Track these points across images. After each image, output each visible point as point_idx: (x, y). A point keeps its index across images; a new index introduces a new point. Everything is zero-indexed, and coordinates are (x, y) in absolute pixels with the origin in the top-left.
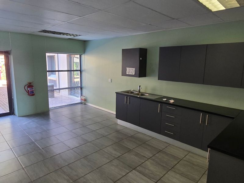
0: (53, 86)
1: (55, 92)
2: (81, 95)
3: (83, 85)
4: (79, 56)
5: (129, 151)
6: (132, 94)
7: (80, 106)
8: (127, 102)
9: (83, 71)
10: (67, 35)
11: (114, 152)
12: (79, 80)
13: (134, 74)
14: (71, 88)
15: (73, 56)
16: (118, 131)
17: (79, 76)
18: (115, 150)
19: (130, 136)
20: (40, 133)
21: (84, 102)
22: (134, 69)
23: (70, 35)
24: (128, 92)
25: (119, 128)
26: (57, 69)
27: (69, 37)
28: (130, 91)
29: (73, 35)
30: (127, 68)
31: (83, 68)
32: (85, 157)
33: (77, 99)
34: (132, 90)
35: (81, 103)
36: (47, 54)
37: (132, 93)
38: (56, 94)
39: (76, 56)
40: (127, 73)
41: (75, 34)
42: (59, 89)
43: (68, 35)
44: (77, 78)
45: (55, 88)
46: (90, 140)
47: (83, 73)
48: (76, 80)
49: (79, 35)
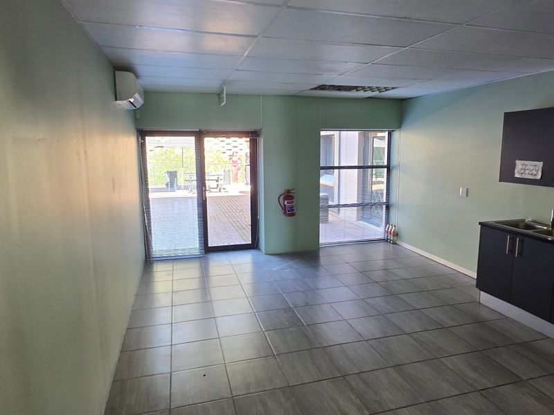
0: (326, 199)
1: (330, 212)
2: (387, 222)
3: (393, 200)
4: (386, 134)
5: (517, 381)
6: (530, 232)
7: (382, 246)
8: (512, 250)
9: (393, 167)
10: (357, 91)
11: (471, 374)
12: (384, 187)
13: (539, 177)
14: (365, 206)
15: (371, 134)
16: (480, 322)
18: (475, 369)
19: (518, 341)
20: (303, 292)
21: (392, 238)
22: (540, 164)
23: (371, 89)
24: (515, 224)
25: (484, 314)
26: (336, 164)
27: (369, 94)
28: (523, 221)
29: (379, 89)
31: (394, 162)
32: (397, 367)
33: (377, 231)
34: (529, 219)
35: (386, 240)
36: (323, 133)
37: (528, 227)
38: (332, 216)
39: (379, 134)
40: (517, 175)
41: (382, 85)
42: (338, 206)
43: (360, 89)
44: (379, 183)
45: (330, 203)
46: (408, 330)
47: (394, 173)
48: (375, 187)
49: (393, 88)
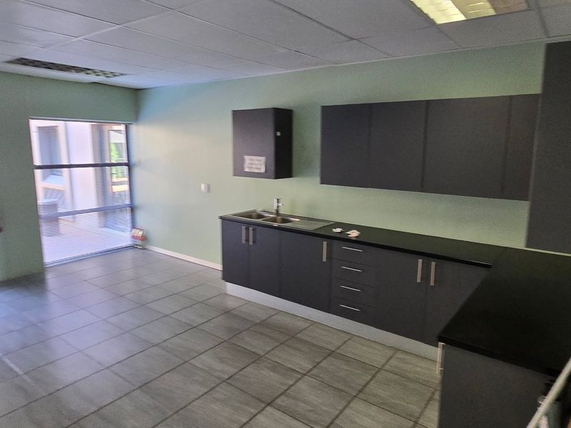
0: (54, 206)
1: (61, 222)
2: (134, 226)
3: (138, 201)
4: (122, 128)
5: (257, 359)
6: (260, 221)
7: (130, 253)
8: (247, 240)
9: (135, 165)
10: (87, 74)
11: (218, 366)
12: (126, 187)
13: (263, 170)
14: (106, 211)
15: (106, 127)
16: (228, 313)
17: (126, 179)
18: (222, 360)
19: (258, 321)
20: (19, 331)
21: (142, 244)
22: (263, 159)
23: (94, 72)
24: (249, 215)
25: (231, 304)
26: (65, 163)
27: (93, 78)
28: (254, 211)
29: (104, 73)
30: (247, 158)
31: (134, 159)
33: (123, 236)
34: (259, 210)
35: (132, 247)
37: (260, 216)
38: (64, 224)
39: (116, 127)
40: (247, 170)
41: (108, 69)
42: (74, 213)
43: (89, 72)
44: (121, 183)
45: (61, 210)
46: (157, 341)
47: (137, 172)
48: (116, 189)
49: (122, 74)
